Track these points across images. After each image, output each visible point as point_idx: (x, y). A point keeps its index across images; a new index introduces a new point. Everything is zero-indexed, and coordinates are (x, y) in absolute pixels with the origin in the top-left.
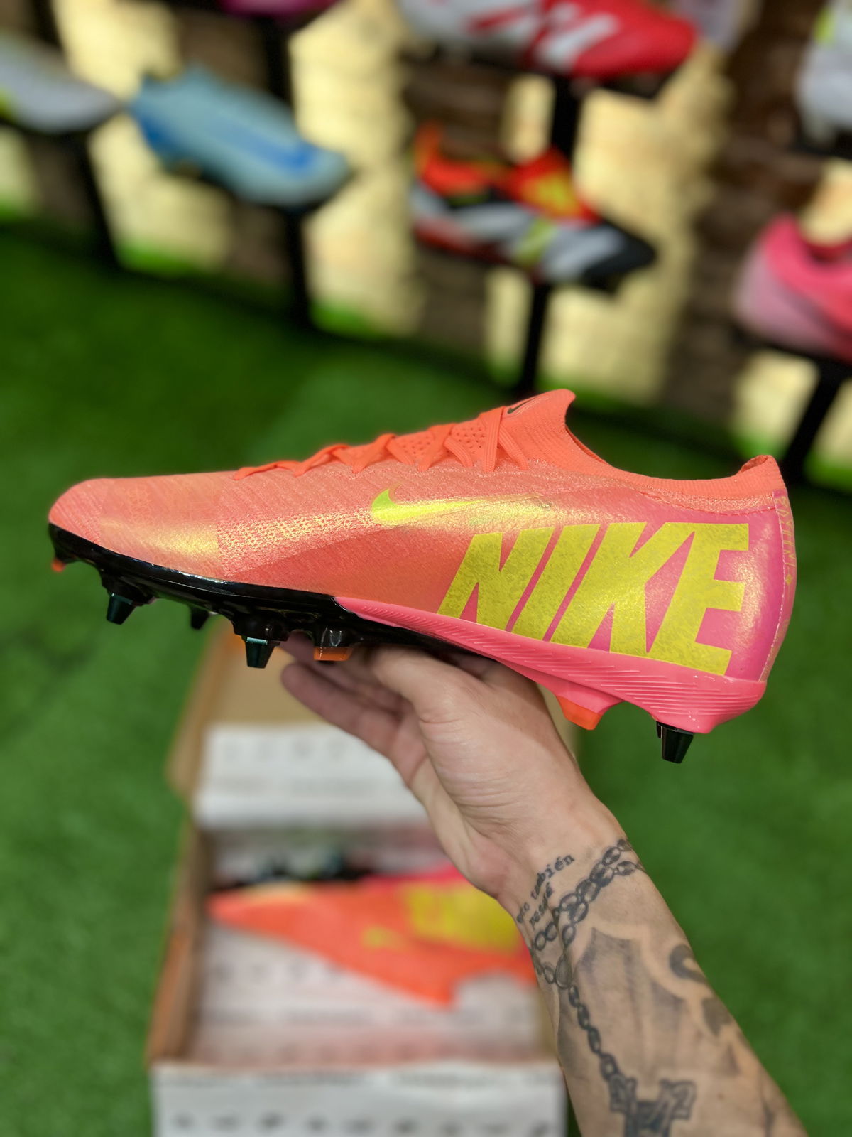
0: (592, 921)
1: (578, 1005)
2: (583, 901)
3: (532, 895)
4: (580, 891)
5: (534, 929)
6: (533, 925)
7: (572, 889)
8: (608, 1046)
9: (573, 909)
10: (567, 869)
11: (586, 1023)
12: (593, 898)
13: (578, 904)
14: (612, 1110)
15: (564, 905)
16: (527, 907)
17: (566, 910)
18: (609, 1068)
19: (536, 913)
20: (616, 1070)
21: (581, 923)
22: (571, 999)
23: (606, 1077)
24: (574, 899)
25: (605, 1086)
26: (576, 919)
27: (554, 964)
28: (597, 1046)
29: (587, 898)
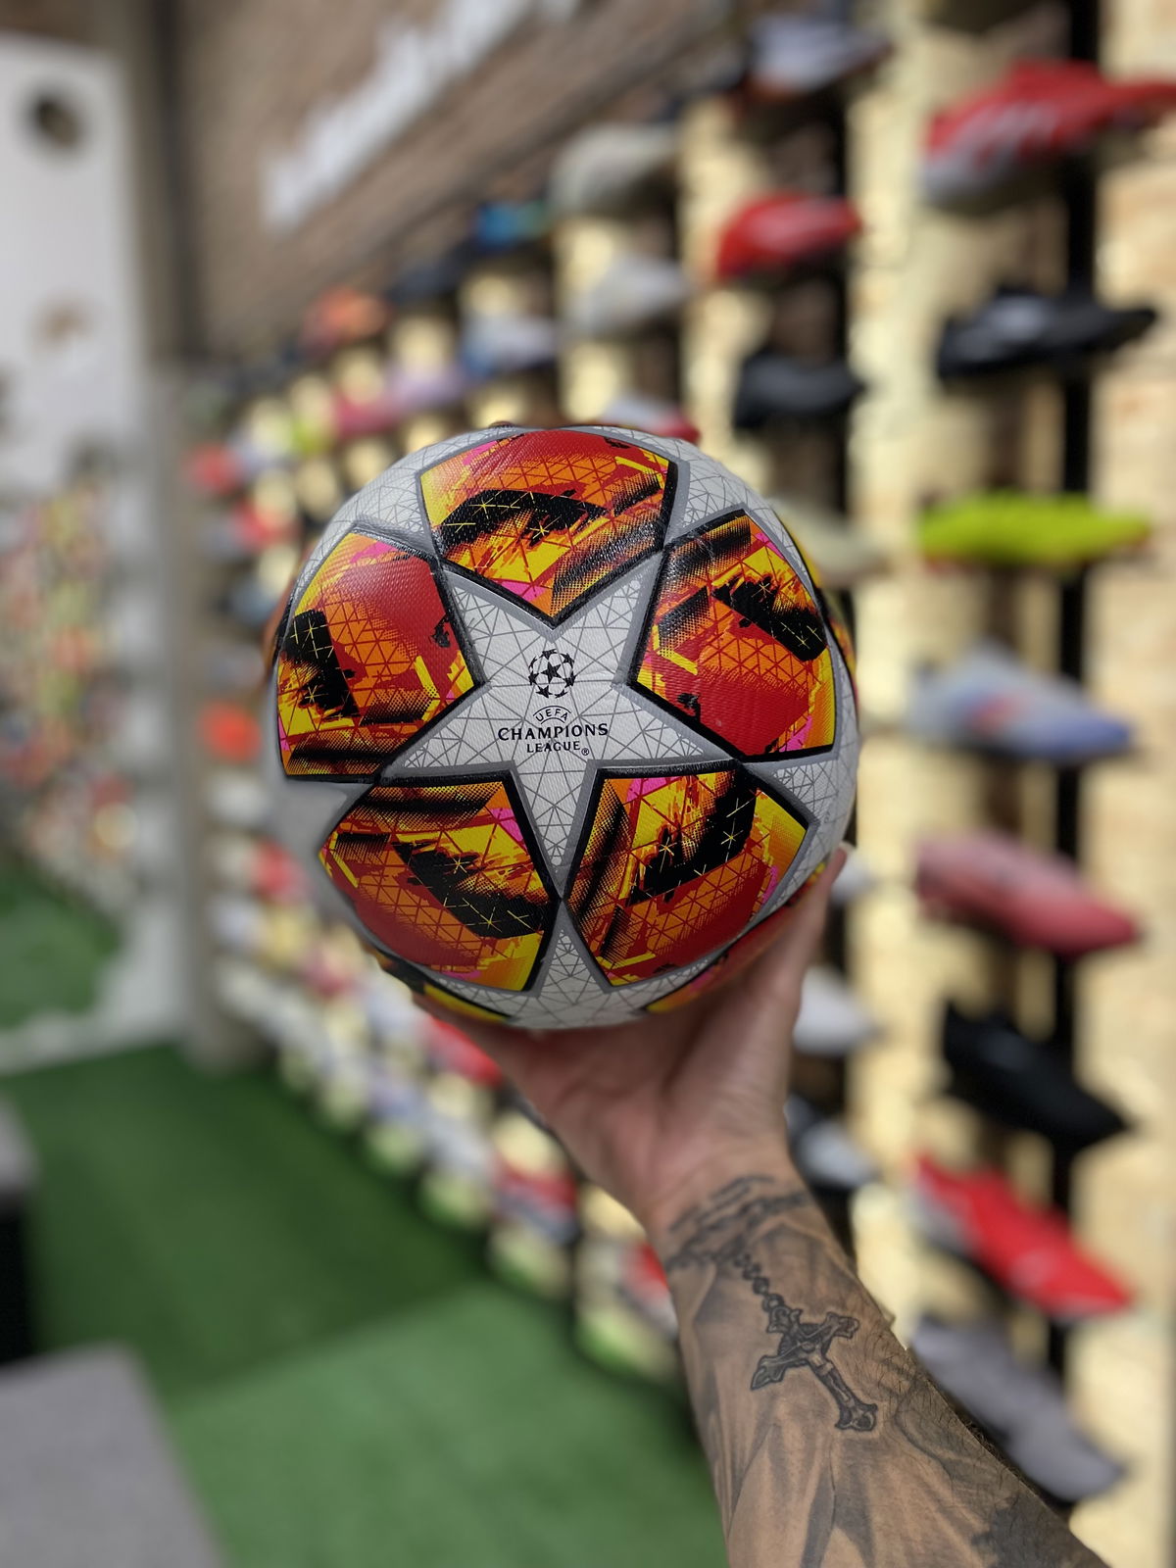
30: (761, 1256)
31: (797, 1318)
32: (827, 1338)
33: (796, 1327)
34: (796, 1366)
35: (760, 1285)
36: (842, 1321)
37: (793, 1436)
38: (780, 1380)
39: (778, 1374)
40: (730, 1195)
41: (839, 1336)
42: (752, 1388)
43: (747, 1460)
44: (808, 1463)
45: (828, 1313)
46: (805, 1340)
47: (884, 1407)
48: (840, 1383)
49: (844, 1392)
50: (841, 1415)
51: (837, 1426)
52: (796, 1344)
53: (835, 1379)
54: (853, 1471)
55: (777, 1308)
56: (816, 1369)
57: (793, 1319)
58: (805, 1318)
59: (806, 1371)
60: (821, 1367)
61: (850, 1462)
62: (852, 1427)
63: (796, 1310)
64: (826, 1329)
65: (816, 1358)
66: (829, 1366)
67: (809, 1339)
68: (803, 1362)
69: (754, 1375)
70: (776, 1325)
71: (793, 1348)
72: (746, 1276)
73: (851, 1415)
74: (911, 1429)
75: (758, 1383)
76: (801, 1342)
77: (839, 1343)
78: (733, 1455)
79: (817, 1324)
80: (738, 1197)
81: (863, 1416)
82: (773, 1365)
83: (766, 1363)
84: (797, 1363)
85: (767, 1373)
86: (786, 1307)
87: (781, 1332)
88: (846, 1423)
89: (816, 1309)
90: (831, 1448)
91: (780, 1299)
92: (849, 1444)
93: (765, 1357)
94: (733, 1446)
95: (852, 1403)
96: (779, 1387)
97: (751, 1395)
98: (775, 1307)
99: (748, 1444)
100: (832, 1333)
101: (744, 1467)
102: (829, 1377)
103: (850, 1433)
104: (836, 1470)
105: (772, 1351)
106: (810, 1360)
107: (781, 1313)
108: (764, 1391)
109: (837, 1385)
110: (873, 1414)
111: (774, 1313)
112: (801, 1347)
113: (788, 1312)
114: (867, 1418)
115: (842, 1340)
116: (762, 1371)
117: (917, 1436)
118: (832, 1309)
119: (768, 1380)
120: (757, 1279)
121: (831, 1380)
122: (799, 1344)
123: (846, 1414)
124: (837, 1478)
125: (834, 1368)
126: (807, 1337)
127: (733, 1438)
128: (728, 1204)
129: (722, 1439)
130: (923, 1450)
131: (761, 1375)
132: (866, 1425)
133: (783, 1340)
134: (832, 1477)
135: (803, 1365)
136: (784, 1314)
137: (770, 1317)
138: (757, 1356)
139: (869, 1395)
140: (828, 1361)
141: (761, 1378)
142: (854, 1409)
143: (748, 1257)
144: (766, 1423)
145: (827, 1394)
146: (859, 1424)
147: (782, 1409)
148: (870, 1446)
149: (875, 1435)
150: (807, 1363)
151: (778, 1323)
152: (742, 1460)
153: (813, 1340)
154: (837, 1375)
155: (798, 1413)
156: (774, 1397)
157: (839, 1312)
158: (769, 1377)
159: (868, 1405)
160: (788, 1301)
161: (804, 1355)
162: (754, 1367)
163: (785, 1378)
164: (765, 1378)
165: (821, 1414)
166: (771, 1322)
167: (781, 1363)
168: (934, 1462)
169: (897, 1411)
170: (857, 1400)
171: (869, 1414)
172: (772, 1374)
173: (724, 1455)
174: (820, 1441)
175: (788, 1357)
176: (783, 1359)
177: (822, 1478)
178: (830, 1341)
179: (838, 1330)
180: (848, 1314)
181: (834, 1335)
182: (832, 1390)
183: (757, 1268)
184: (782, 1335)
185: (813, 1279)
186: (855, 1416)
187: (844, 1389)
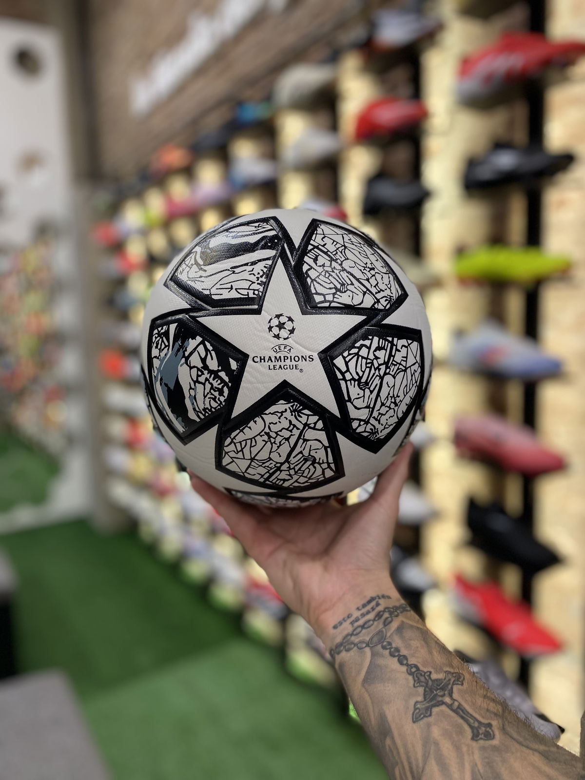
0: (401, 618)
1: (390, 649)
2: (396, 611)
3: (358, 609)
4: (395, 608)
5: (353, 626)
6: (352, 624)
7: (391, 606)
8: (412, 661)
9: (391, 613)
10: (387, 600)
11: (397, 654)
12: (401, 612)
13: (393, 612)
14: (414, 686)
15: (387, 610)
16: (350, 616)
17: (388, 611)
18: (414, 670)
19: (358, 617)
20: (418, 669)
21: (395, 618)
22: (384, 648)
23: (411, 674)
24: (392, 610)
25: (410, 678)
26: (393, 616)
27: (367, 639)
28: (405, 662)
29: (398, 611)
30: (397, 642)
31: (429, 676)
32: (450, 687)
33: (430, 683)
34: (438, 706)
35: (403, 659)
36: (454, 675)
37: (446, 748)
38: (430, 715)
39: (428, 712)
40: (369, 607)
41: (456, 684)
42: (414, 722)
43: (421, 765)
44: (462, 765)
45: (447, 671)
46: (438, 689)
47: (494, 723)
48: (466, 713)
49: (470, 718)
50: (473, 732)
51: (473, 739)
52: (433, 692)
53: (462, 711)
54: (489, 764)
55: (415, 672)
56: (450, 706)
57: (427, 678)
58: (434, 676)
59: (443, 708)
60: (452, 705)
61: (486, 760)
62: (481, 739)
63: (428, 672)
64: (447, 681)
65: (447, 700)
66: (456, 704)
67: (441, 689)
68: (441, 703)
69: (414, 712)
70: (417, 683)
71: (432, 695)
72: (392, 655)
73: (478, 732)
74: (515, 735)
75: (416, 718)
76: (436, 691)
77: (459, 689)
78: (410, 763)
79: (442, 679)
80: (373, 609)
81: (486, 730)
82: (424, 706)
83: (418, 706)
84: (438, 704)
85: (421, 712)
86: (422, 671)
87: (423, 686)
88: (477, 736)
89: (439, 670)
90: (473, 753)
91: (416, 666)
92: (483, 749)
93: (417, 702)
94: (408, 758)
95: (476, 724)
96: (431, 719)
97: (415, 726)
98: (415, 671)
99: (420, 756)
100: (451, 683)
101: (420, 770)
102: (459, 710)
103: (481, 742)
104: (480, 766)
105: (420, 699)
106: (444, 701)
107: (419, 675)
108: (422, 723)
109: (464, 714)
110: (491, 729)
111: (415, 675)
112: (437, 694)
113: (423, 674)
114: (488, 732)
115: (460, 687)
116: (418, 711)
117: (521, 739)
118: (448, 669)
119: (422, 716)
120: (399, 656)
121: (459, 711)
122: (435, 692)
123: (475, 731)
124: (482, 771)
125: (460, 704)
126: (438, 687)
127: (407, 753)
128: (368, 613)
129: (398, 753)
130: (527, 747)
131: (417, 713)
132: (489, 736)
133: (425, 691)
134: (479, 771)
135: (442, 704)
136: (421, 675)
137: (414, 677)
138: (412, 702)
139: (483, 717)
140: (455, 700)
141: (418, 715)
142: (479, 727)
143: (390, 644)
144: (427, 741)
145: (460, 721)
146: (485, 736)
147: (436, 732)
148: (495, 748)
149: (495, 742)
150: (443, 703)
151: (419, 681)
152: (417, 766)
153: (443, 689)
154: (463, 708)
155: (446, 734)
156: (429, 725)
157: (452, 671)
158: (421, 714)
159: (487, 724)
160: (421, 668)
161: (440, 699)
162: (412, 709)
163: (433, 714)
164: (420, 716)
165: (461, 732)
166: (415, 681)
167: (428, 705)
168: (536, 754)
169: (503, 725)
170: (480, 722)
171: (488, 729)
172: (424, 712)
173: (402, 763)
174: (465, 749)
175: (431, 700)
176: (428, 702)
177: (473, 773)
178: (452, 688)
179: (454, 681)
180: (456, 671)
181: (453, 684)
182: (462, 718)
183: (397, 650)
184: (424, 688)
185: (431, 653)
186: (481, 732)
187: (469, 715)
